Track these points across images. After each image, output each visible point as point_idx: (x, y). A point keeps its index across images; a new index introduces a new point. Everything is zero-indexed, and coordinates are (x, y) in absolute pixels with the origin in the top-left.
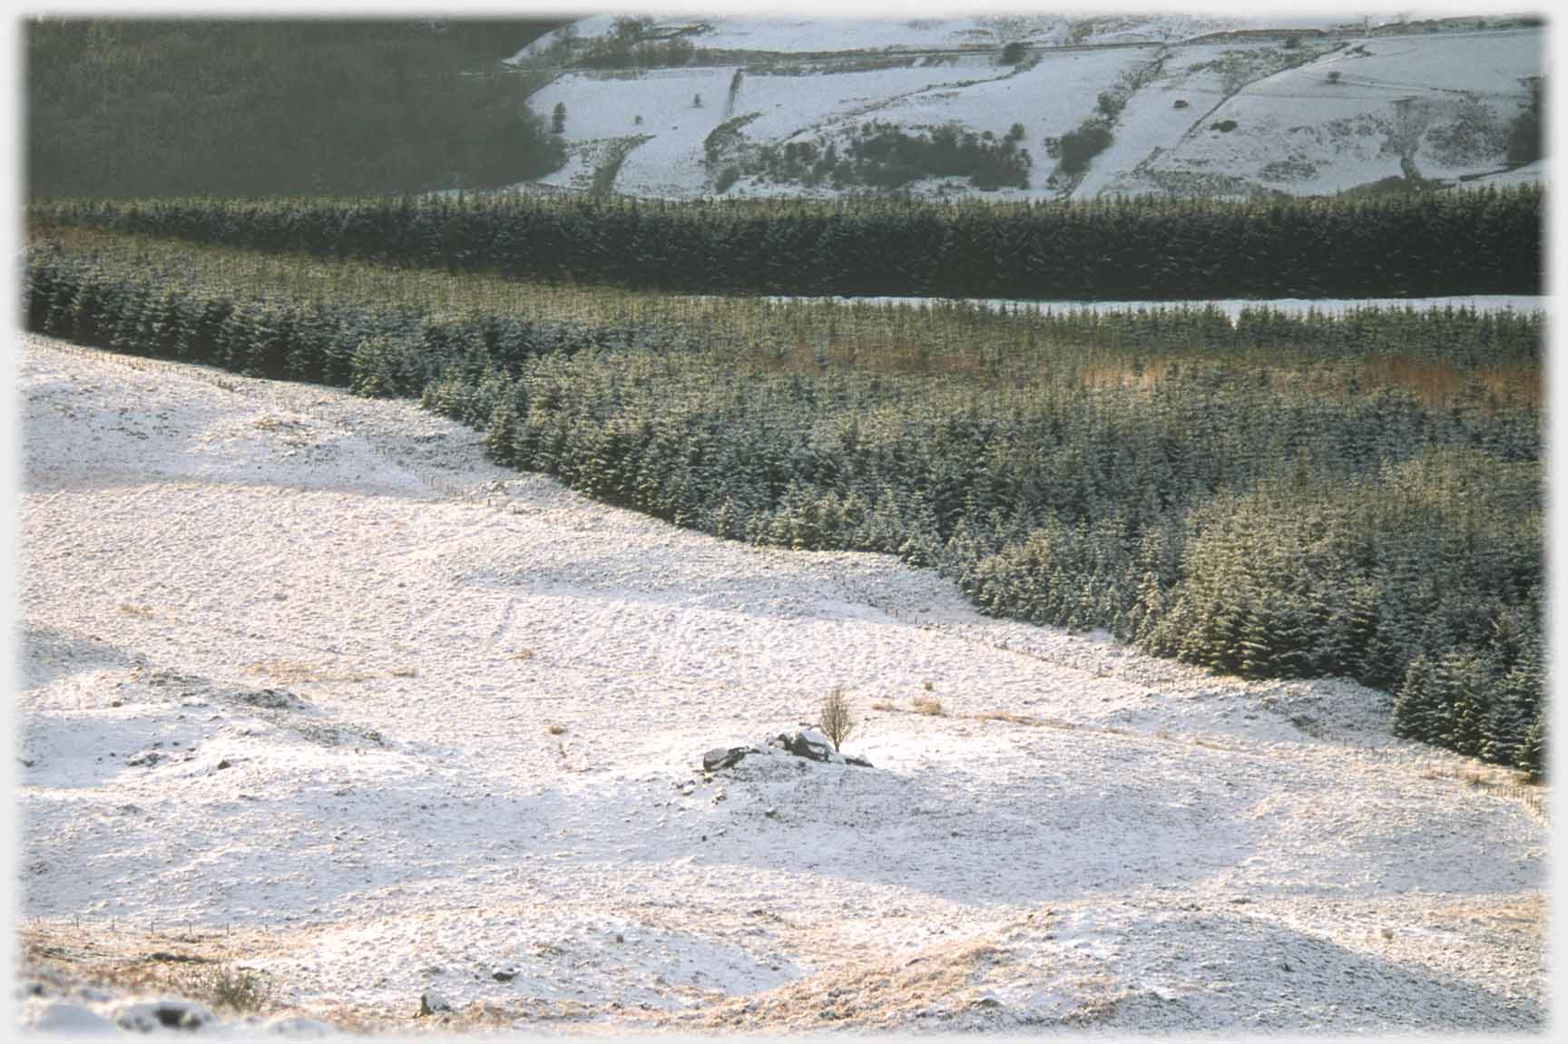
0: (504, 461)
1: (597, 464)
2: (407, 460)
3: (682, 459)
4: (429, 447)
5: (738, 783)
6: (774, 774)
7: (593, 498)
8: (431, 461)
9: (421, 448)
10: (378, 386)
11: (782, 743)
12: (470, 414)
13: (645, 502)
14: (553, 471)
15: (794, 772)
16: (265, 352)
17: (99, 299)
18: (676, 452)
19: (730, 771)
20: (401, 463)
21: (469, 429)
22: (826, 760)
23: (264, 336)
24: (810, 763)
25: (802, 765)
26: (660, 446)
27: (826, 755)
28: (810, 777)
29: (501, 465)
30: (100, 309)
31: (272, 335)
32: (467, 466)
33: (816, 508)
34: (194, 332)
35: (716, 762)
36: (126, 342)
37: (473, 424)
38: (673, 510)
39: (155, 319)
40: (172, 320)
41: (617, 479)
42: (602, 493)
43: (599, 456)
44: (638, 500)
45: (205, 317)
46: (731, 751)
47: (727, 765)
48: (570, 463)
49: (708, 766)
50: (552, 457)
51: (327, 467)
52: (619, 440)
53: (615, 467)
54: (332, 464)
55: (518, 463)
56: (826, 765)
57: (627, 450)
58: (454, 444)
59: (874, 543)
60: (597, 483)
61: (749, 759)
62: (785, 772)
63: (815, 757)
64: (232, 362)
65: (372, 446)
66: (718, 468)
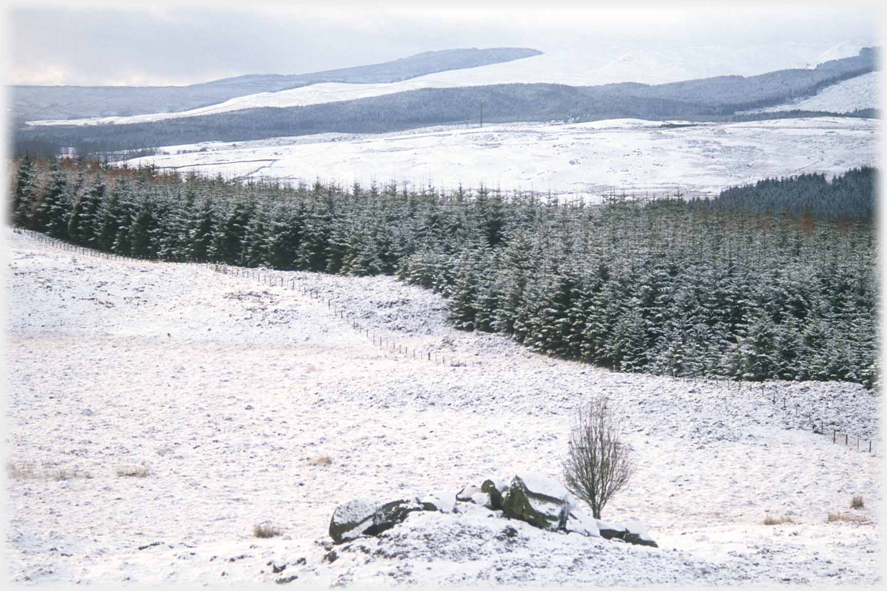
0: (465, 324)
1: (549, 314)
2: (364, 323)
3: (634, 299)
4: (388, 311)
5: (380, 559)
6: (448, 548)
7: (543, 352)
8: (389, 325)
9: (381, 313)
10: (365, 264)
11: (486, 498)
12: (440, 281)
13: (592, 350)
14: (509, 329)
15: (490, 546)
16: (276, 245)
17: (155, 215)
18: (628, 294)
19: (372, 543)
20: (356, 326)
21: (438, 295)
22: (562, 528)
23: (278, 230)
24: (524, 528)
25: (511, 532)
26: (613, 288)
27: (563, 519)
28: (520, 554)
29: (461, 329)
30: (155, 225)
31: (285, 228)
32: (425, 329)
33: (770, 335)
34: (222, 235)
35: (351, 526)
36: (169, 252)
37: (441, 290)
38: (620, 356)
39: (192, 226)
40: (206, 226)
41: (566, 328)
42: (553, 347)
43: (551, 305)
44: (586, 350)
45: (233, 220)
46: (388, 507)
47: (373, 531)
48: (523, 318)
49: (337, 531)
50: (508, 313)
51: (278, 329)
52: (571, 285)
53: (565, 316)
54: (285, 326)
55: (479, 324)
56: (559, 537)
57: (577, 296)
58: (416, 308)
59: (833, 370)
60: (546, 335)
61: (413, 519)
62: (474, 543)
63: (539, 521)
64: (251, 259)
65: (332, 311)
66: (674, 309)
